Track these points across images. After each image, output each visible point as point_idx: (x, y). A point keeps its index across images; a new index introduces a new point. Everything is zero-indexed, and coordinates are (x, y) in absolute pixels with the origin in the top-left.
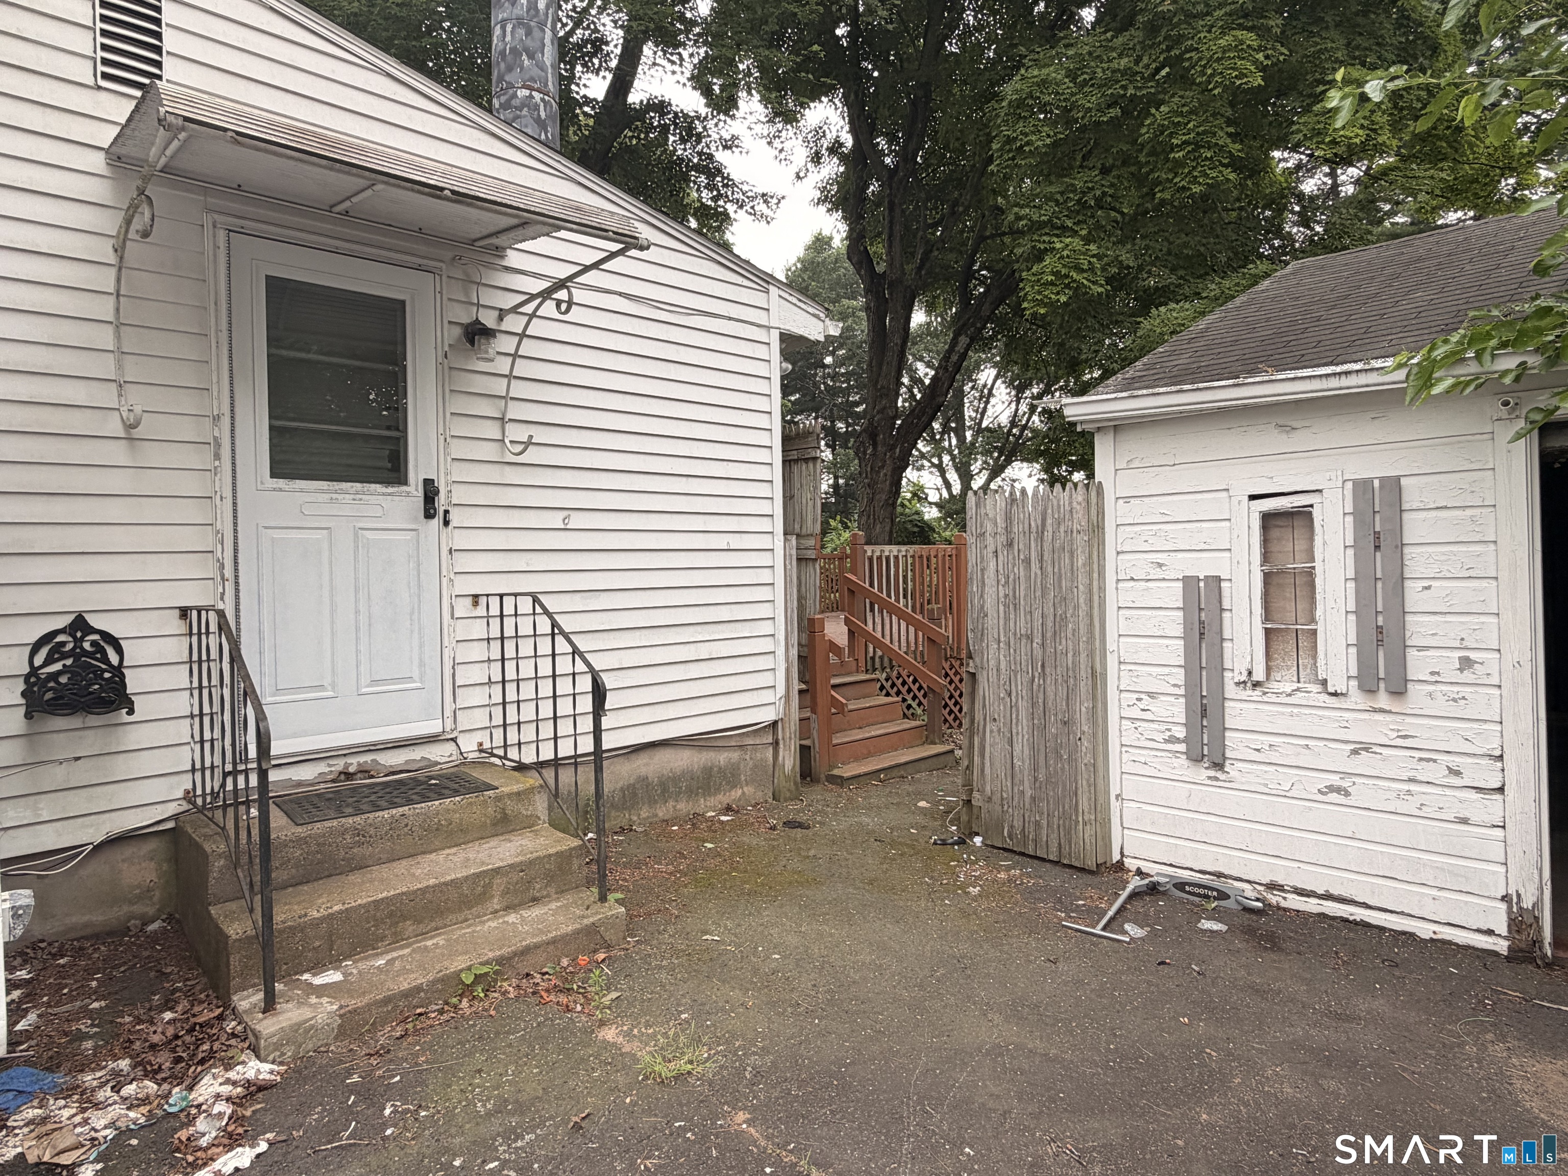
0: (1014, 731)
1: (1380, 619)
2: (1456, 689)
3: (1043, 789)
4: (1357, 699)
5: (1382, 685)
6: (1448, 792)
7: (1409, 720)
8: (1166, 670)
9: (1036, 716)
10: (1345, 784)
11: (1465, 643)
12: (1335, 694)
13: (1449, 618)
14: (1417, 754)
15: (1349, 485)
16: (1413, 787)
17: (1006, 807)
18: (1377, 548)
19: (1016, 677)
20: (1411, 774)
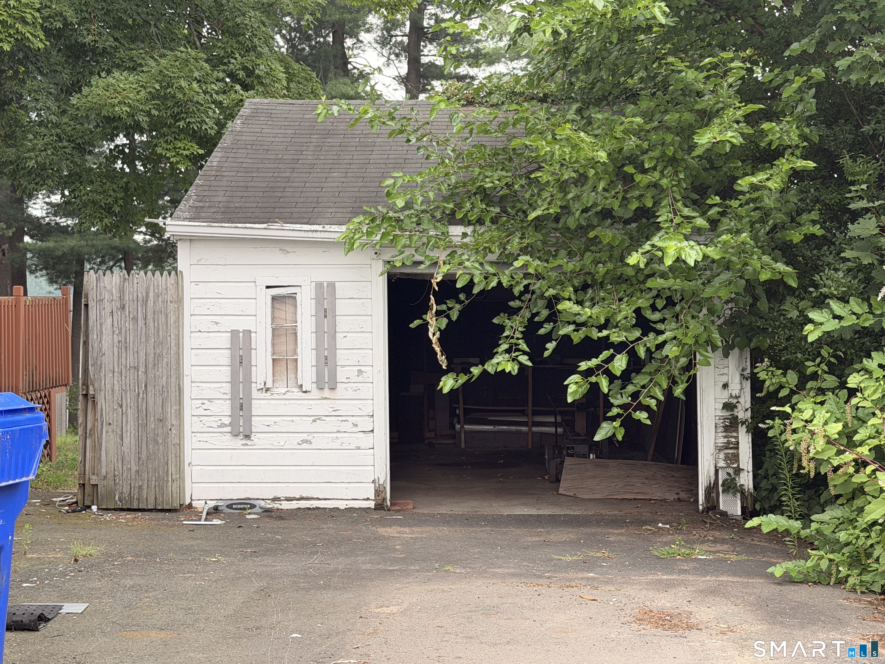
0: (124, 430)
1: (326, 352)
2: (356, 385)
3: (145, 464)
4: (315, 393)
5: (326, 385)
6: (353, 435)
7: (337, 402)
8: (219, 385)
9: (140, 418)
10: (309, 438)
11: (360, 363)
12: (305, 392)
13: (354, 351)
14: (341, 418)
15: (314, 284)
16: (339, 435)
17: (117, 481)
18: (326, 316)
19: (126, 394)
20: (338, 429)
